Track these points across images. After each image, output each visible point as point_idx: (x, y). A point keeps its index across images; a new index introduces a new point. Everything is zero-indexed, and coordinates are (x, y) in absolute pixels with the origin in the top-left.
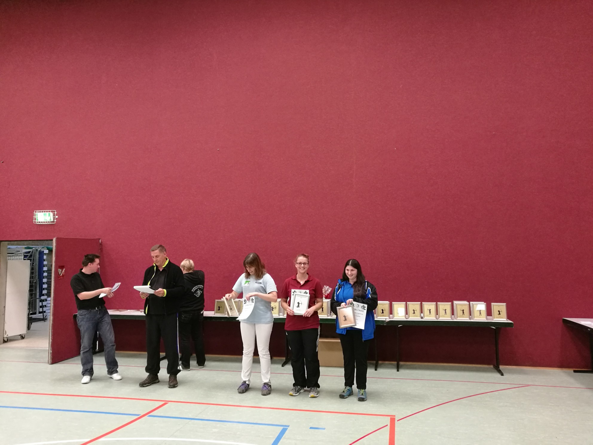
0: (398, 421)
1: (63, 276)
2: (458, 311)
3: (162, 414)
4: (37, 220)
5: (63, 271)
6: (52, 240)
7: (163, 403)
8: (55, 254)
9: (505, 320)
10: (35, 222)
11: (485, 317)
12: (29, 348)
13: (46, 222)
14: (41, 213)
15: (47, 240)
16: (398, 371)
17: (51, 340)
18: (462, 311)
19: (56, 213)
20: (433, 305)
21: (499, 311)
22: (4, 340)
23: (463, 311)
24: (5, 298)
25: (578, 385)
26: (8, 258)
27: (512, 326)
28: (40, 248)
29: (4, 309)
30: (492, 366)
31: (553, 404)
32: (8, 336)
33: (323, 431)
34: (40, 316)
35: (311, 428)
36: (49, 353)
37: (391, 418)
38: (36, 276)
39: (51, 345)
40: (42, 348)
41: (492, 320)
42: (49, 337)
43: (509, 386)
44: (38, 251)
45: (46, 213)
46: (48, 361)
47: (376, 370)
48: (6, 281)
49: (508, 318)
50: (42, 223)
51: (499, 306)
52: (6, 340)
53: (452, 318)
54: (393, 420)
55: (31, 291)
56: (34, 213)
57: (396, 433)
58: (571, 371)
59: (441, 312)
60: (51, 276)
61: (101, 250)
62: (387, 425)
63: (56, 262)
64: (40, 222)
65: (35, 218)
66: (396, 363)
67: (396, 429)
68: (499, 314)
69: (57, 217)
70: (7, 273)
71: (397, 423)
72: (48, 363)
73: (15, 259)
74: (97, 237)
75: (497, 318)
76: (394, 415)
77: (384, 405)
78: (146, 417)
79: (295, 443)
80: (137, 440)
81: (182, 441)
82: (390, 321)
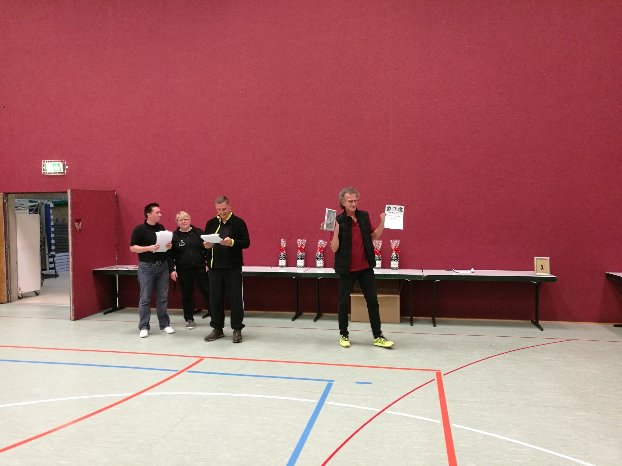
0: (444, 375)
1: (80, 230)
3: (201, 370)
4: (46, 170)
5: (80, 225)
6: (67, 192)
7: (199, 359)
8: (71, 207)
9: (548, 274)
10: (44, 173)
12: (47, 305)
13: (56, 173)
14: (50, 163)
15: (58, 192)
16: (435, 326)
17: (72, 296)
19: (65, 163)
21: (542, 266)
22: (18, 297)
24: (17, 253)
26: (16, 212)
27: (556, 281)
28: (45, 202)
29: (16, 265)
30: (530, 321)
31: (598, 358)
32: (22, 293)
33: (370, 385)
34: (52, 272)
35: (357, 383)
36: (70, 309)
37: (437, 373)
38: (44, 231)
39: (72, 301)
40: (60, 304)
41: (534, 275)
42: (69, 293)
43: (550, 341)
44: (44, 205)
45: (55, 163)
46: (70, 317)
47: (412, 325)
48: (16, 236)
49: (551, 273)
50: (51, 174)
51: (542, 260)
52: (21, 296)
54: (439, 374)
55: (41, 246)
56: (43, 163)
57: (444, 387)
58: (611, 325)
60: (68, 231)
61: (117, 202)
62: (432, 379)
63: (72, 215)
64: (49, 173)
65: (44, 168)
66: (431, 318)
67: (444, 383)
68: (542, 268)
69: (67, 167)
70: (16, 227)
71: (444, 378)
73: (22, 213)
74: (112, 189)
75: (540, 272)
76: (439, 369)
77: (427, 360)
78: (184, 373)
79: (344, 398)
80: (181, 395)
81: (228, 396)
82: (428, 276)
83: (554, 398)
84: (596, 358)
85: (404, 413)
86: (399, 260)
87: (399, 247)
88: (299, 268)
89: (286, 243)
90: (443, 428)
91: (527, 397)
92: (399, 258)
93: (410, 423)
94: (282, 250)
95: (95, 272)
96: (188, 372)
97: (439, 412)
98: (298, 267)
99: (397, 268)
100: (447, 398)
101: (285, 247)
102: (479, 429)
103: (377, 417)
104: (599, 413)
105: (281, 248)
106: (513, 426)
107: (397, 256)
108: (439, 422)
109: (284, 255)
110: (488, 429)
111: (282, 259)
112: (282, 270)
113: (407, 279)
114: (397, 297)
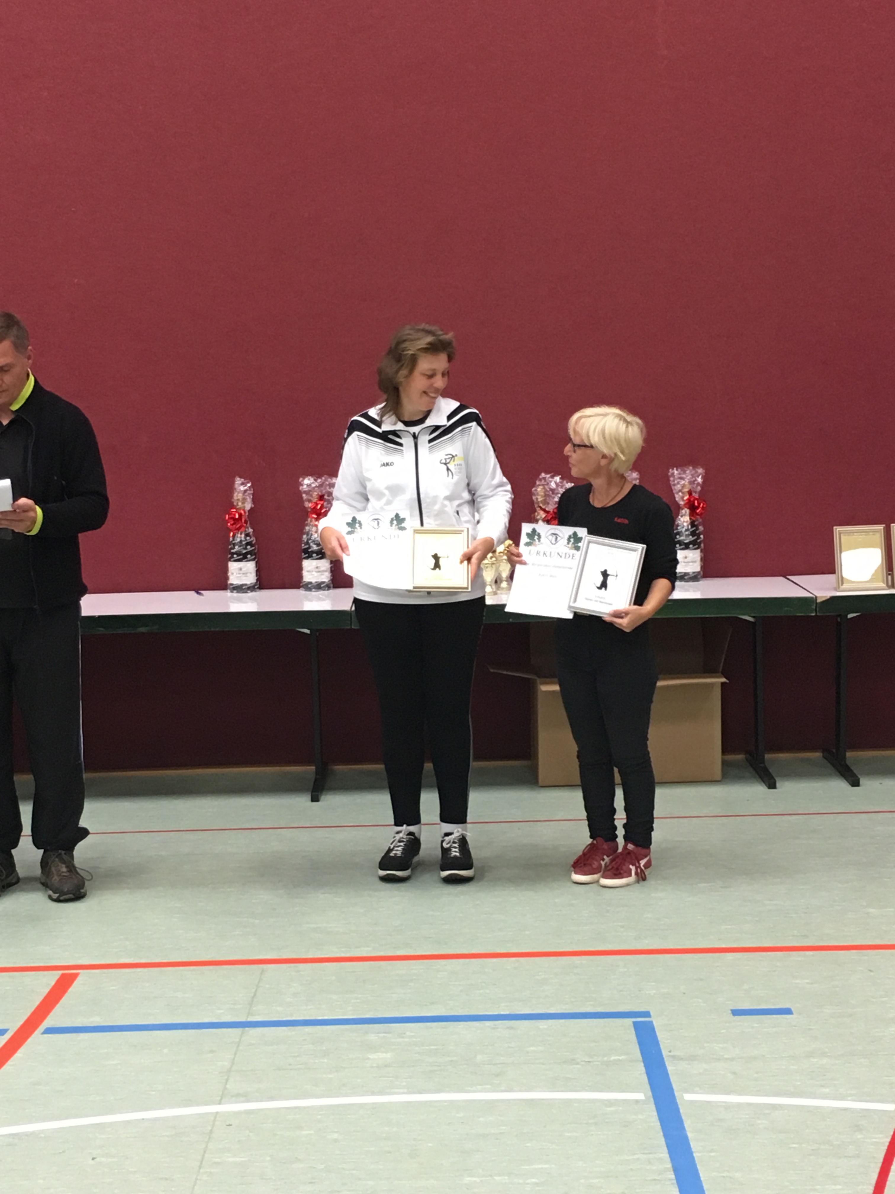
3: (97, 1021)
16: (855, 784)
35: (736, 1013)
47: (773, 787)
78: (39, 1036)
79: (734, 1074)
80: (101, 1125)
82: (833, 599)
86: (702, 545)
87: (701, 492)
88: (314, 593)
89: (253, 494)
92: (702, 536)
94: (238, 523)
96: (48, 1031)
98: (309, 589)
99: (699, 572)
101: (249, 511)
105: (237, 516)
107: (697, 529)
109: (247, 544)
111: (243, 557)
112: (245, 602)
113: (744, 614)
114: (712, 685)
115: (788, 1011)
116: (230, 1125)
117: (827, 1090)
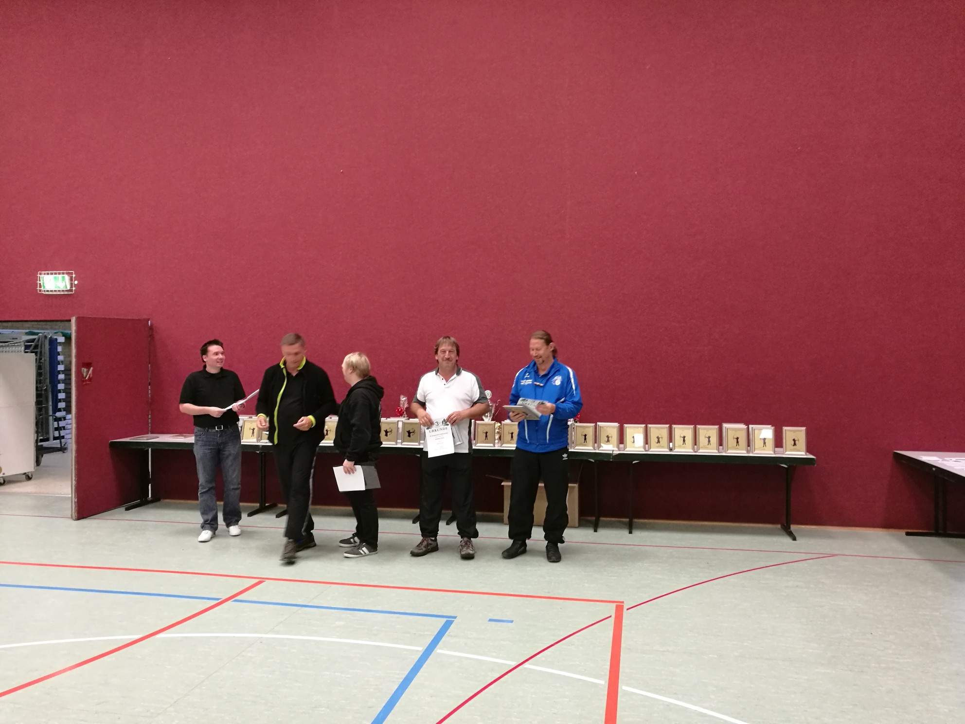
0: (628, 609)
2: (729, 439)
3: (255, 599)
4: (44, 287)
7: (257, 580)
8: (75, 344)
9: (803, 453)
10: (40, 291)
11: (771, 448)
12: (39, 495)
13: (59, 291)
15: (62, 321)
16: (630, 532)
17: (74, 482)
18: (736, 440)
19: (74, 276)
20: (689, 429)
21: (794, 440)
23: (737, 438)
25: (911, 555)
27: (814, 464)
28: (50, 334)
30: (779, 526)
31: (870, 584)
32: (4, 476)
33: (510, 624)
34: (56, 444)
35: (490, 620)
36: (72, 502)
37: (617, 605)
38: (47, 378)
39: (75, 489)
40: (61, 494)
41: (783, 454)
42: (71, 478)
43: (804, 557)
44: (48, 339)
45: (57, 275)
46: (72, 515)
47: (595, 531)
49: (809, 450)
50: (51, 293)
51: (794, 431)
52: (2, 481)
53: (720, 449)
54: (619, 609)
55: (38, 403)
56: (38, 275)
57: (623, 628)
58: (902, 533)
59: (702, 440)
60: (70, 379)
61: (152, 336)
62: (609, 616)
63: (77, 356)
64: (48, 291)
65: (40, 284)
66: (627, 520)
67: (624, 622)
68: (795, 444)
69: (76, 282)
71: (626, 614)
72: (72, 517)
73: (10, 352)
74: (145, 317)
75: (791, 450)
76: (621, 601)
77: (607, 585)
78: (230, 602)
79: (465, 644)
80: (217, 637)
81: (288, 639)
82: (619, 454)
83: (788, 645)
84: (866, 584)
85: (553, 669)
90: (606, 693)
91: (746, 644)
93: (558, 685)
95: (113, 444)
96: (236, 601)
97: (606, 667)
100: (623, 645)
102: (660, 695)
103: (509, 674)
104: (851, 671)
106: (715, 689)
108: (603, 682)
110: (675, 694)
113: (590, 459)
114: (574, 487)
115: (512, 622)
116: (261, 642)
117: (494, 654)
